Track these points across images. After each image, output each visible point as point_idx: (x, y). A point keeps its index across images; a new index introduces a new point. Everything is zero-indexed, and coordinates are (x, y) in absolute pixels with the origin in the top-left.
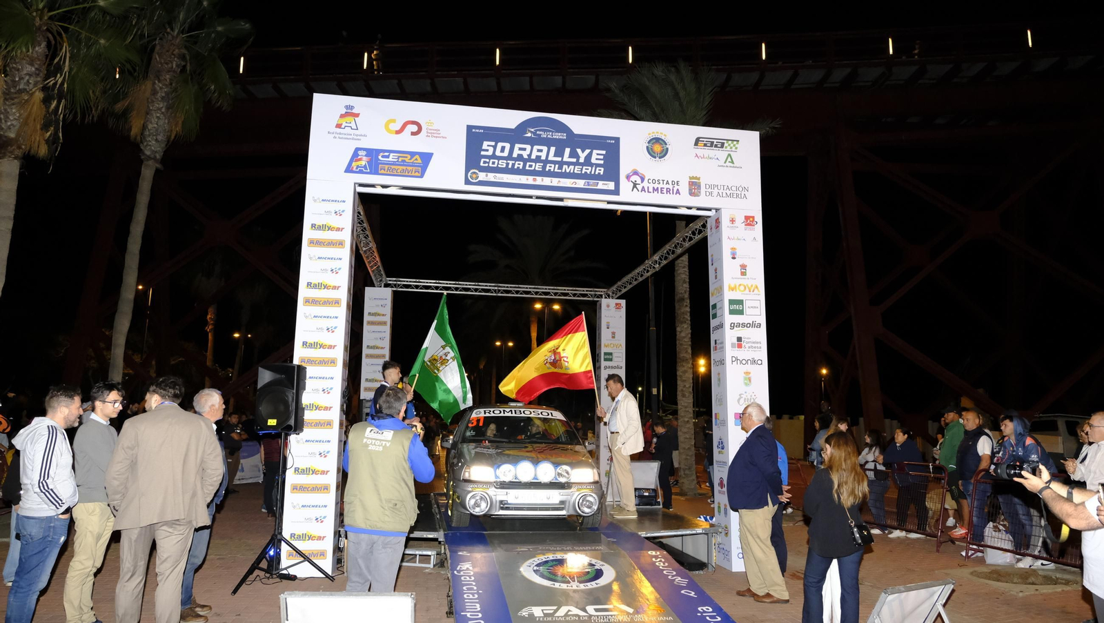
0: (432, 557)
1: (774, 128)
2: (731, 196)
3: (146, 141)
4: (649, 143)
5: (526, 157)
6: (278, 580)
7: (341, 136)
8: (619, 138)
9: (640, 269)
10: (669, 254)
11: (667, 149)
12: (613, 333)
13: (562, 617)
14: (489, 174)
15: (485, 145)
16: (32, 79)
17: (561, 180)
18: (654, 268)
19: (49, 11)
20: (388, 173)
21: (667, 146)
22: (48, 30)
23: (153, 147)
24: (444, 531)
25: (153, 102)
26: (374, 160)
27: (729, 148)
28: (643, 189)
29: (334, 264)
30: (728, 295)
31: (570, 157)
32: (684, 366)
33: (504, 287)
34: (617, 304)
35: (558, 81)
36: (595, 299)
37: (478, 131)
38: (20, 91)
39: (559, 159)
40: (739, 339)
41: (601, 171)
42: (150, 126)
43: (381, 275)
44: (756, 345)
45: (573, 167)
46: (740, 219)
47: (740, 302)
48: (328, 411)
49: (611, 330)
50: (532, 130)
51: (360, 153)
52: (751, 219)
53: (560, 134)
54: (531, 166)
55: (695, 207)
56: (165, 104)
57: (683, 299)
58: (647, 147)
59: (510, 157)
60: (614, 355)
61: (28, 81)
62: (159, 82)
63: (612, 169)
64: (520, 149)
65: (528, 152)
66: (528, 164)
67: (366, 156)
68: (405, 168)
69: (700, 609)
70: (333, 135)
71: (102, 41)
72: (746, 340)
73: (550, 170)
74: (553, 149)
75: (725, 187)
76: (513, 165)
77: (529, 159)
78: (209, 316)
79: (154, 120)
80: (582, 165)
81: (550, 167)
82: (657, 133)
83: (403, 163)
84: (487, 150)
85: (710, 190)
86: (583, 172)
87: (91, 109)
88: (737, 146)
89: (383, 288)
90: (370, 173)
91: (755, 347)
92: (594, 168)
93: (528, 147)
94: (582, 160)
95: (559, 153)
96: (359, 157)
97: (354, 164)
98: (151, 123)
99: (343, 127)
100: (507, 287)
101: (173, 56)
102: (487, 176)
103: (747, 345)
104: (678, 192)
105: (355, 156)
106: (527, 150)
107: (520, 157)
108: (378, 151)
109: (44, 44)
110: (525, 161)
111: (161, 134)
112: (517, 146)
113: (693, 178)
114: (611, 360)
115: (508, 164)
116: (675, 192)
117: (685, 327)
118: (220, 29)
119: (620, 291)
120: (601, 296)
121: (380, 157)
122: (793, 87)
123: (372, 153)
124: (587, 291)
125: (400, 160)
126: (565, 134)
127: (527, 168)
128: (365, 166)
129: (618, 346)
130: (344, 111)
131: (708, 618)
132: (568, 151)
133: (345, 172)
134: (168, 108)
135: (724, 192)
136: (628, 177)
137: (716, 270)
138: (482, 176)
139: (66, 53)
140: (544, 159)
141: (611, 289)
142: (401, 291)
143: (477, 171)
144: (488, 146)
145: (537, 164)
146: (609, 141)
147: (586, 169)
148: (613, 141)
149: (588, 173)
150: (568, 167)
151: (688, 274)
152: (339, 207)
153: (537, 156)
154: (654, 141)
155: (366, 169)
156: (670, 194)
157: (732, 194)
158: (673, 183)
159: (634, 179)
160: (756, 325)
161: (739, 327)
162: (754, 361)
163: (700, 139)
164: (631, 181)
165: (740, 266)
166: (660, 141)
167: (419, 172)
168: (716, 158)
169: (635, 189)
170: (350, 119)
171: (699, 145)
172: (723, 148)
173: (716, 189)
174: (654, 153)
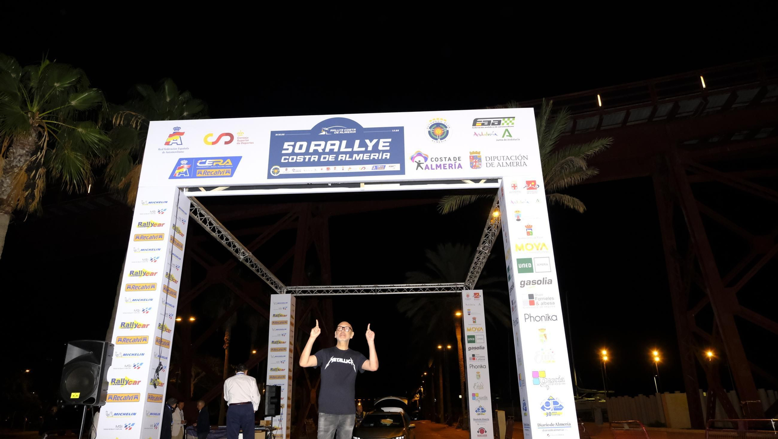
1: (607, 144)
2: (511, 164)
4: (430, 128)
5: (320, 151)
7: (168, 151)
8: (403, 127)
9: (477, 257)
11: (448, 131)
12: (474, 319)
14: (288, 168)
15: (286, 145)
16: (23, 158)
17: (351, 166)
19: (40, 114)
20: (204, 175)
21: (447, 129)
22: (39, 126)
26: (193, 166)
27: (505, 125)
28: (427, 167)
29: (154, 254)
30: (515, 255)
31: (359, 147)
34: (475, 294)
36: (458, 292)
37: (280, 135)
38: (13, 167)
39: (350, 150)
40: (531, 296)
41: (388, 156)
43: (280, 285)
45: (362, 155)
46: (522, 184)
47: (529, 260)
49: (472, 316)
50: (327, 129)
51: (182, 162)
52: (533, 183)
53: (350, 130)
54: (325, 158)
55: (481, 180)
58: (429, 132)
59: (307, 153)
61: (19, 160)
63: (397, 153)
64: (316, 145)
65: (322, 147)
66: (322, 156)
67: (187, 164)
68: (218, 170)
70: (163, 151)
71: (80, 130)
73: (341, 160)
74: (344, 143)
75: (505, 158)
76: (310, 159)
77: (324, 153)
78: (225, 338)
80: (370, 152)
81: (342, 157)
82: (438, 119)
83: (217, 167)
84: (288, 149)
85: (490, 162)
86: (371, 158)
88: (513, 121)
89: (285, 294)
90: (190, 177)
91: (548, 303)
92: (381, 154)
93: (323, 143)
94: (370, 148)
95: (350, 145)
96: (182, 166)
97: (177, 172)
99: (170, 143)
102: (286, 170)
103: (540, 302)
104: (460, 166)
105: (178, 165)
107: (316, 152)
108: (197, 159)
109: (34, 135)
110: (320, 154)
112: (313, 143)
115: (305, 159)
116: (457, 166)
119: (474, 281)
120: (462, 288)
121: (198, 164)
122: (628, 124)
123: (192, 162)
124: (450, 285)
125: (214, 165)
126: (355, 129)
127: (322, 160)
128: (186, 173)
129: (478, 330)
130: (172, 132)
132: (357, 142)
133: (169, 178)
135: (504, 162)
136: (412, 159)
138: (283, 171)
139: (46, 138)
140: (337, 151)
141: (467, 281)
142: (301, 296)
143: (278, 167)
144: (288, 145)
145: (331, 156)
146: (394, 131)
147: (374, 156)
148: (398, 130)
149: (376, 158)
150: (358, 156)
152: (160, 207)
153: (330, 149)
154: (435, 126)
155: (186, 174)
156: (452, 168)
157: (512, 163)
158: (455, 159)
159: (418, 159)
160: (547, 281)
161: (530, 284)
162: (549, 317)
163: (478, 120)
164: (416, 162)
165: (526, 226)
166: (441, 126)
167: (229, 173)
168: (494, 133)
169: (419, 168)
170: (177, 137)
171: (477, 125)
172: (500, 125)
173: (496, 160)
174: (436, 136)
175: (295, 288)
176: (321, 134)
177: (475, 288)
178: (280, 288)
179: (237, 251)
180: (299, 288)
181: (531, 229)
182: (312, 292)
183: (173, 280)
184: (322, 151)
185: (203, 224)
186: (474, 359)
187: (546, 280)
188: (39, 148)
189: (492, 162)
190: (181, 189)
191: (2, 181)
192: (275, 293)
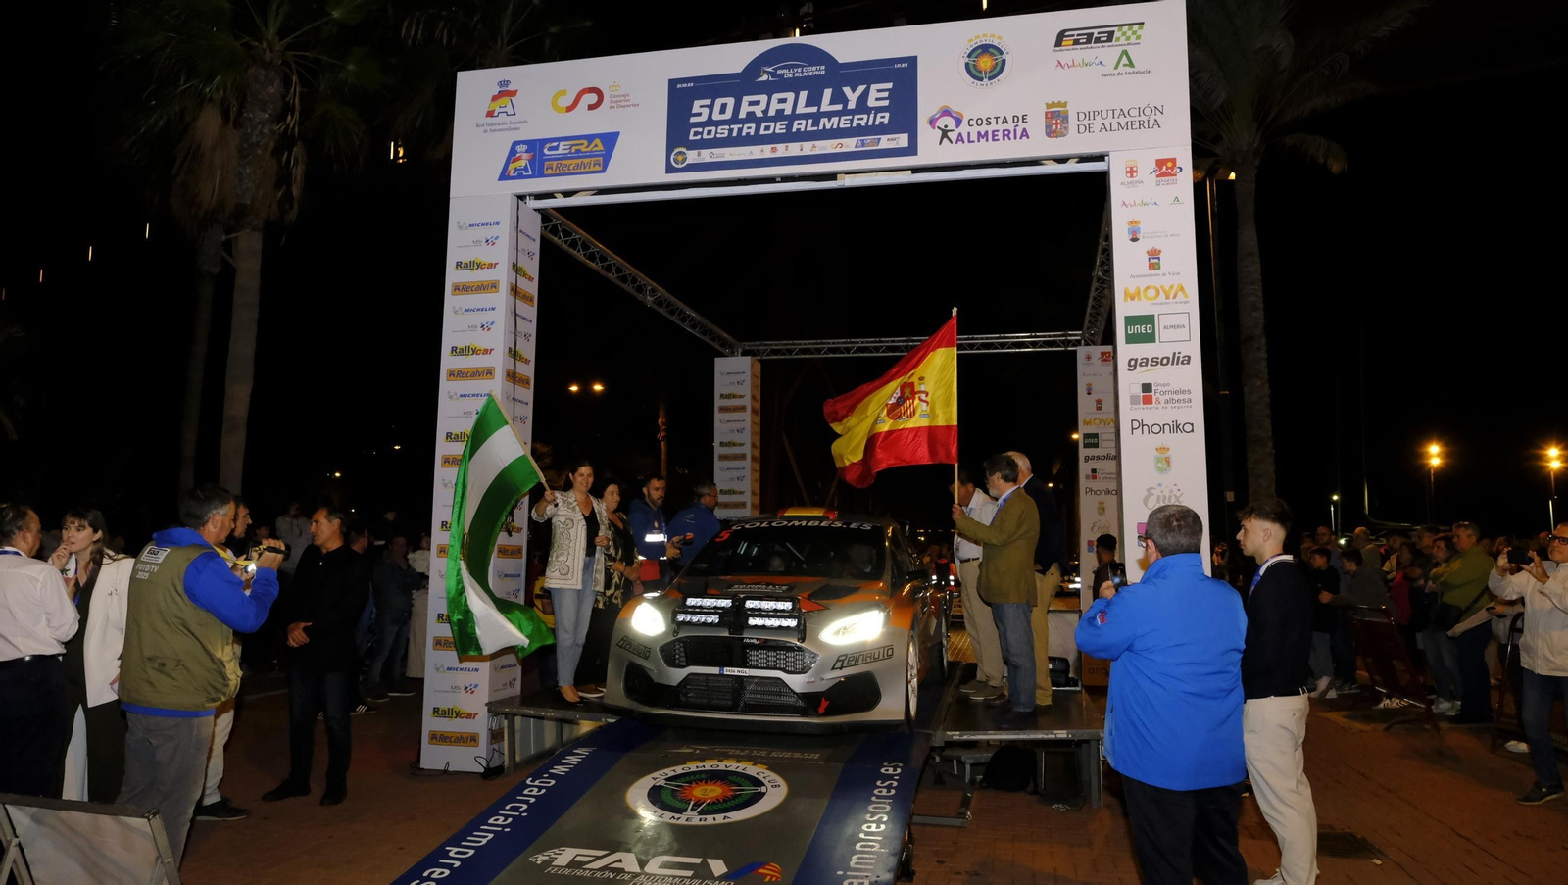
2: (1129, 126)
4: (969, 56)
5: (759, 114)
7: (493, 128)
8: (916, 57)
11: (1004, 61)
12: (1099, 402)
14: (702, 151)
15: (696, 106)
16: (266, 128)
17: (817, 143)
19: (281, 40)
20: (558, 172)
21: (1003, 57)
22: (285, 63)
26: (536, 156)
27: (1123, 40)
28: (960, 138)
30: (1123, 309)
31: (832, 102)
34: (1103, 354)
36: (1068, 349)
37: (685, 85)
38: (253, 146)
39: (814, 109)
40: (1147, 388)
41: (885, 118)
44: (1181, 397)
45: (837, 118)
46: (1145, 166)
47: (1149, 319)
49: (1094, 397)
50: (770, 69)
51: (521, 148)
53: (814, 68)
58: (967, 64)
59: (735, 120)
60: (1102, 438)
61: (261, 132)
63: (903, 114)
64: (751, 103)
65: (763, 106)
66: (763, 125)
67: (526, 152)
68: (579, 161)
70: (483, 129)
71: (351, 67)
74: (803, 95)
76: (740, 130)
77: (766, 118)
80: (853, 112)
81: (799, 124)
82: (984, 36)
83: (579, 154)
84: (699, 114)
85: (1086, 122)
86: (854, 125)
88: (1139, 32)
89: (740, 357)
90: (533, 177)
91: (1178, 401)
92: (872, 115)
93: (763, 98)
94: (851, 105)
95: (814, 100)
96: (518, 155)
97: (511, 167)
99: (496, 114)
102: (699, 154)
103: (1162, 399)
104: (1025, 134)
105: (513, 152)
106: (755, 104)
107: (751, 117)
108: (545, 142)
109: (277, 83)
110: (758, 121)
112: (746, 99)
113: (1053, 104)
115: (731, 131)
116: (1019, 135)
117: (1259, 383)
118: (553, 30)
120: (1078, 343)
121: (546, 151)
123: (536, 146)
125: (573, 151)
126: (823, 67)
127: (762, 132)
128: (526, 169)
129: (1107, 423)
130: (496, 90)
132: (828, 93)
133: (499, 180)
135: (1115, 121)
136: (932, 122)
138: (692, 156)
139: (296, 89)
140: (790, 113)
141: (1085, 328)
142: (770, 360)
143: (684, 150)
144: (701, 106)
145: (779, 123)
146: (899, 65)
147: (859, 119)
148: (906, 65)
149: (863, 125)
150: (829, 121)
151: (1261, 294)
152: (489, 232)
153: (777, 110)
154: (980, 51)
155: (527, 171)
156: (1010, 139)
157: (1129, 124)
158: (1016, 119)
159: (941, 123)
160: (1181, 359)
161: (1146, 365)
162: (1178, 427)
163: (1067, 34)
164: (939, 128)
165: (1148, 252)
166: (991, 50)
167: (599, 164)
168: (1097, 61)
169: (945, 140)
170: (505, 100)
171: (1064, 43)
172: (1111, 41)
173: (1098, 117)
174: (980, 72)
175: (758, 346)
176: (760, 79)
177: (1102, 344)
178: (731, 346)
179: (640, 289)
180: (765, 345)
181: (1159, 258)
182: (790, 352)
183: (521, 359)
184: (762, 115)
185: (571, 250)
186: (1094, 478)
187: (1179, 357)
188: (287, 109)
189: (1089, 122)
190: (521, 197)
191: (240, 172)
192: (722, 355)
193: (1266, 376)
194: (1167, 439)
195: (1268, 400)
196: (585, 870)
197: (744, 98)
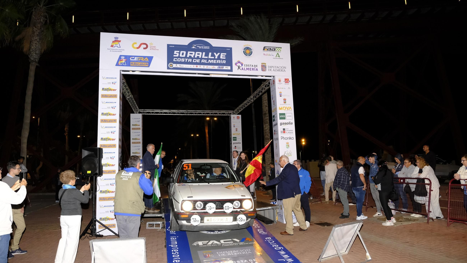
0: (161, 224)
1: (301, 41)
2: (279, 70)
3: (31, 54)
4: (244, 49)
6: (95, 237)
7: (113, 50)
8: (232, 48)
9: (245, 102)
10: (257, 95)
11: (252, 52)
12: (237, 129)
13: (210, 245)
14: (177, 64)
17: (208, 66)
18: (251, 101)
20: (134, 65)
23: (35, 56)
24: (165, 213)
25: (33, 37)
26: (128, 60)
28: (242, 69)
29: (113, 105)
30: (279, 112)
31: (211, 56)
32: (267, 141)
33: (190, 111)
34: (237, 117)
35: (211, 23)
36: (229, 115)
37: (172, 46)
39: (207, 57)
40: (284, 129)
41: (225, 62)
42: (32, 47)
43: (137, 108)
44: (291, 131)
45: (213, 60)
46: (283, 80)
47: (284, 114)
48: (113, 166)
49: (235, 128)
50: (195, 45)
51: (122, 57)
52: (287, 80)
53: (207, 47)
54: (195, 61)
55: (264, 76)
56: (39, 37)
57: (266, 114)
58: (244, 51)
59: (186, 57)
60: (237, 138)
62: (35, 27)
63: (229, 61)
64: (190, 54)
65: (194, 55)
66: (194, 60)
67: (124, 58)
68: (141, 63)
69: (266, 238)
70: (110, 50)
72: (287, 130)
74: (204, 53)
75: (276, 67)
76: (188, 60)
77: (194, 58)
78: (65, 129)
79: (34, 45)
80: (217, 59)
81: (203, 61)
82: (248, 45)
83: (141, 61)
84: (176, 55)
85: (270, 68)
86: (217, 63)
87: (5, 41)
88: (281, 50)
89: (138, 114)
90: (127, 66)
92: (221, 61)
94: (216, 57)
95: (207, 55)
96: (122, 59)
97: (120, 62)
98: (33, 46)
99: (114, 46)
100: (191, 111)
101: (41, 16)
104: (257, 70)
106: (193, 54)
107: (190, 57)
108: (130, 56)
110: (192, 59)
111: (38, 51)
112: (189, 52)
113: (263, 63)
114: (236, 140)
115: (185, 60)
116: (256, 70)
117: (267, 125)
119: (238, 111)
121: (130, 59)
122: (310, 23)
123: (126, 57)
124: (225, 112)
125: (139, 60)
128: (124, 63)
129: (238, 134)
130: (114, 40)
131: (269, 242)
132: (210, 54)
133: (116, 66)
134: (40, 39)
135: (276, 69)
136: (236, 64)
137: (274, 101)
138: (174, 66)
140: (201, 57)
141: (235, 110)
143: (172, 64)
144: (176, 53)
145: (198, 60)
147: (218, 61)
148: (229, 49)
149: (219, 63)
150: (211, 61)
151: (267, 103)
152: (114, 80)
153: (197, 56)
154: (246, 49)
156: (254, 70)
158: (255, 66)
159: (238, 65)
160: (291, 123)
161: (284, 124)
162: (290, 138)
163: (265, 47)
165: (283, 99)
166: (249, 49)
167: (147, 65)
168: (272, 55)
169: (239, 69)
170: (117, 43)
171: (265, 50)
172: (275, 51)
173: (273, 68)
174: (247, 54)
176: (193, 48)
177: (238, 114)
182: (153, 113)
184: (193, 57)
189: (271, 68)
192: (133, 113)
193: (269, 123)
194: (288, 141)
195: (269, 129)
196: (209, 245)
197: (188, 52)
